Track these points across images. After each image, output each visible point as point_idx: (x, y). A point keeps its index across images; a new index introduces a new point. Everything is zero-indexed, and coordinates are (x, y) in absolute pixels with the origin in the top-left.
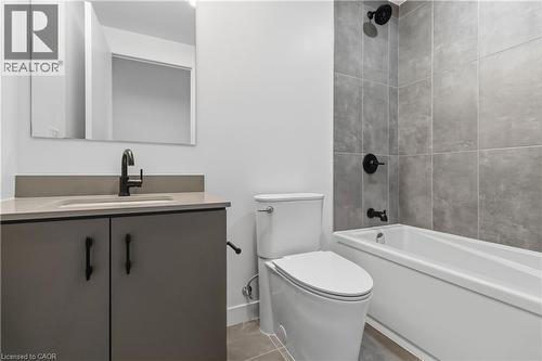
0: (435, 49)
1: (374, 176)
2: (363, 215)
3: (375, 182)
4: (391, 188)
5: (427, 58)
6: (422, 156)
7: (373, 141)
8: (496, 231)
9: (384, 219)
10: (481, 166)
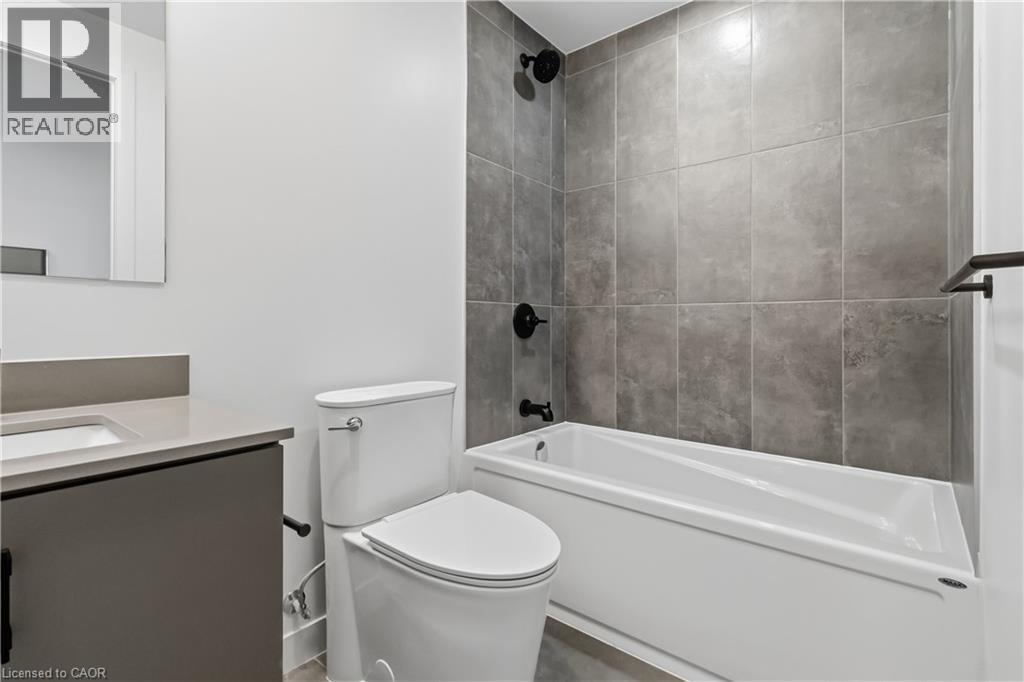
0: (619, 140)
1: (530, 342)
2: (513, 414)
3: (532, 353)
4: (555, 363)
5: (608, 152)
6: (600, 309)
7: (528, 279)
8: (700, 424)
9: (548, 418)
10: (682, 329)
